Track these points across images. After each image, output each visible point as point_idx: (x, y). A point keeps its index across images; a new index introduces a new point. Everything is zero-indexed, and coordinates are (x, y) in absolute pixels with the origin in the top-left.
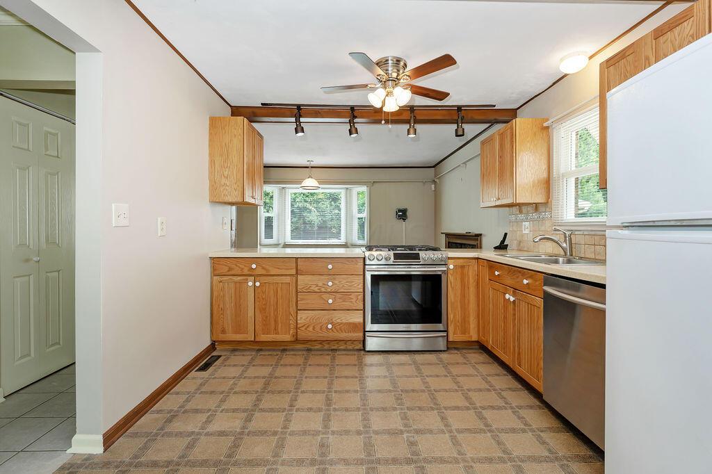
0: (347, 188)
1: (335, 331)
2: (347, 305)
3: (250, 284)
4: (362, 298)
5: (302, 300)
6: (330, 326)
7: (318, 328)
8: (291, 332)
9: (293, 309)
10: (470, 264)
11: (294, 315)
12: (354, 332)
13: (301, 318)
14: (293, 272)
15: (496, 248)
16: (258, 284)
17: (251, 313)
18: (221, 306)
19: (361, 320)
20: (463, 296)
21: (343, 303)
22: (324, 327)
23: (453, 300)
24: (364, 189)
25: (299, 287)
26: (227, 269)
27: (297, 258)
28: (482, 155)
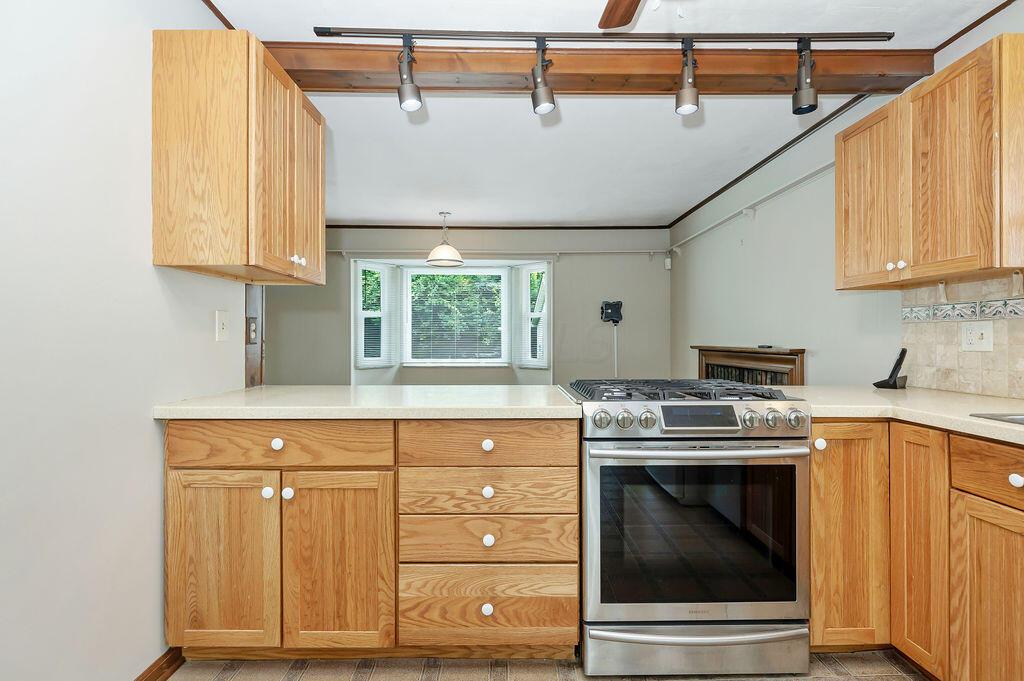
0: (512, 267)
1: (502, 620)
2: (533, 548)
3: (268, 492)
4: (577, 527)
5: (413, 534)
6: (488, 609)
7: (454, 612)
8: (382, 624)
9: (385, 563)
10: (868, 435)
11: (389, 574)
12: (554, 622)
13: (409, 585)
14: (387, 458)
15: (880, 385)
16: (288, 493)
17: (271, 572)
18: (190, 550)
19: (574, 591)
20: (850, 523)
21: (527, 544)
22: (472, 608)
23: (822, 535)
24: (541, 267)
25: (401, 500)
26: (204, 450)
27: (396, 422)
28: (840, 166)
